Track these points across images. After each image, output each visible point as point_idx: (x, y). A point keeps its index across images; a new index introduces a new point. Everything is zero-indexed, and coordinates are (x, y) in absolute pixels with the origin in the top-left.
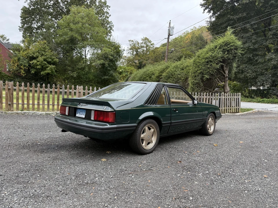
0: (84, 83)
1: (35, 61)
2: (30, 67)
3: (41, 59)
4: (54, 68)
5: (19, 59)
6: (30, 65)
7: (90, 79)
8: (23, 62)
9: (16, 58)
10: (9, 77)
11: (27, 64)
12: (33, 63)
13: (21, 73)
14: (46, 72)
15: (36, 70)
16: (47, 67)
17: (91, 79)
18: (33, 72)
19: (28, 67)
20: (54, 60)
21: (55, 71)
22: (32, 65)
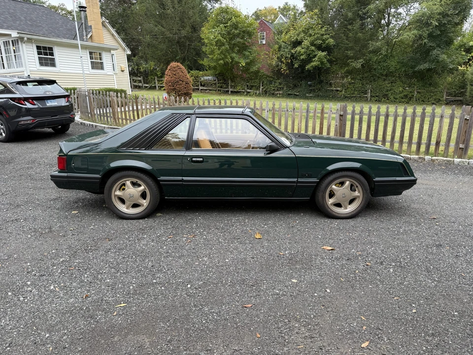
0: (379, 77)
1: (299, 49)
2: (294, 58)
3: (306, 43)
4: (325, 55)
5: (280, 47)
6: (292, 55)
7: (391, 71)
8: (284, 51)
9: (277, 46)
10: (269, 77)
11: (289, 54)
12: (296, 52)
13: (282, 70)
14: (313, 64)
15: (301, 63)
16: (315, 56)
17: (392, 69)
18: (296, 66)
19: (291, 59)
20: (327, 42)
21: (328, 61)
22: (295, 55)
